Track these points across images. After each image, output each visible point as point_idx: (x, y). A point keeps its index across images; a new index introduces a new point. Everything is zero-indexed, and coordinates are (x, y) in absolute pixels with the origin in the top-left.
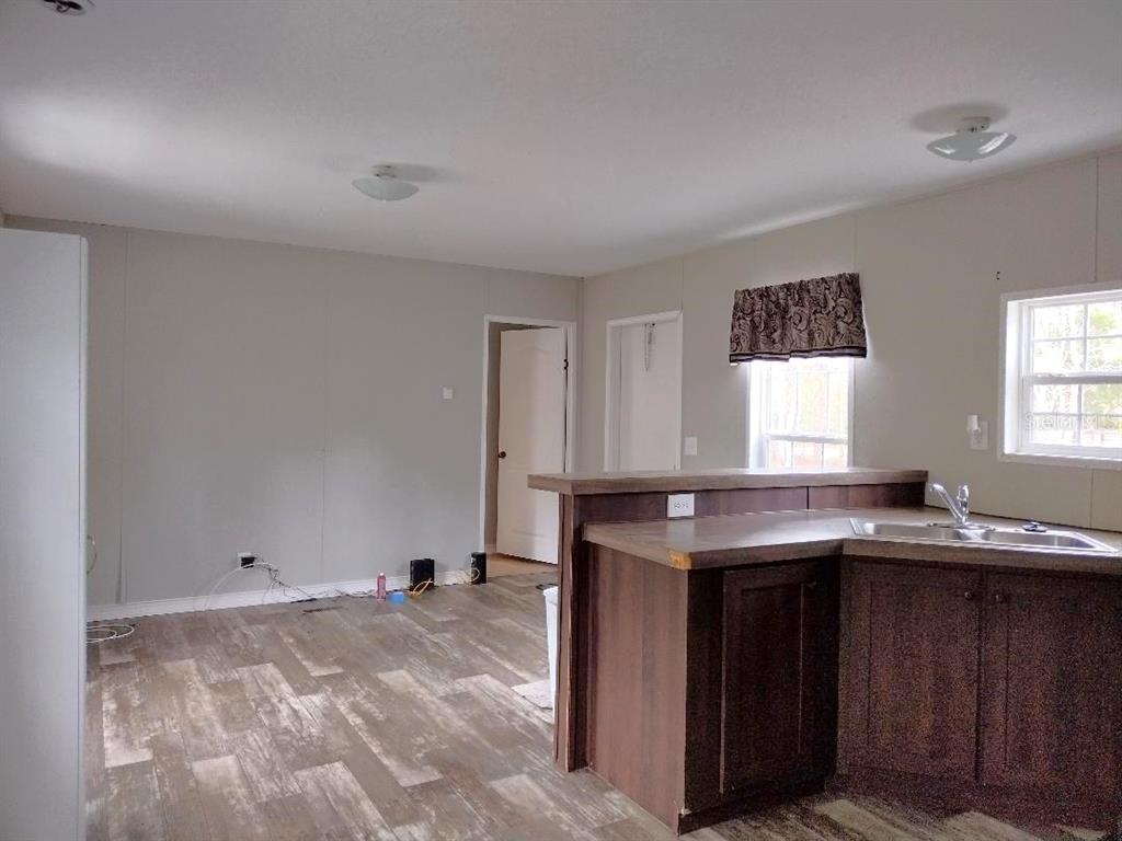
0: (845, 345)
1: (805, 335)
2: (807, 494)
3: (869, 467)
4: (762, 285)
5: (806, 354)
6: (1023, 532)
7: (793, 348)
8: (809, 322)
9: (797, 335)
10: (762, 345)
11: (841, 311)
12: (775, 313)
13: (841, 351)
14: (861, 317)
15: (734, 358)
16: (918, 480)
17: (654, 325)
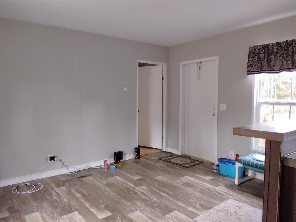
5: (291, 70)
7: (283, 68)
15: (249, 73)
17: (201, 63)
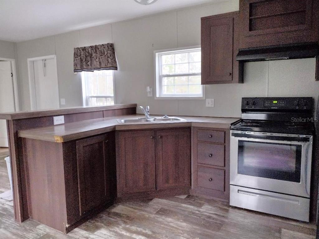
0: (111, 66)
1: (98, 63)
2: (103, 113)
3: (121, 103)
4: (83, 46)
5: (99, 69)
6: (163, 118)
7: (95, 67)
8: (99, 59)
9: (96, 63)
10: (84, 66)
11: (109, 55)
12: (88, 56)
13: (110, 68)
14: (115, 57)
15: (75, 71)
16: (134, 107)
17: (45, 60)
